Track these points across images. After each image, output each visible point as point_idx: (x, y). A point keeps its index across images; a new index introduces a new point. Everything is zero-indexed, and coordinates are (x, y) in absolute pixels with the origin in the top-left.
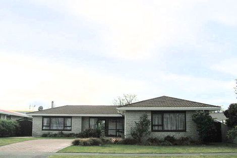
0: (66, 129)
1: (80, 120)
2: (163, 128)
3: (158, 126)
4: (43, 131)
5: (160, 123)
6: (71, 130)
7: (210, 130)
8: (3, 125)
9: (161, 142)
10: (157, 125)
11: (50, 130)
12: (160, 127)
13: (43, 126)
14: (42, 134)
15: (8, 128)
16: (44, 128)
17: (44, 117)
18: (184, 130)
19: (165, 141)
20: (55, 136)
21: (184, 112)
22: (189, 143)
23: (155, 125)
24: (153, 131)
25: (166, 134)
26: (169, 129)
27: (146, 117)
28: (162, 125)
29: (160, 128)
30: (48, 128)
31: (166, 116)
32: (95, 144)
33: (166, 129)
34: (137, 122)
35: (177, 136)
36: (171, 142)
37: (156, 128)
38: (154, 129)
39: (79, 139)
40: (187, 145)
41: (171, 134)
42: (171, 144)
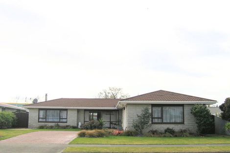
0: (61, 120)
1: (76, 112)
2: (162, 121)
3: (158, 118)
4: (40, 123)
5: (160, 116)
6: (66, 122)
7: (208, 122)
8: (2, 117)
9: (161, 133)
10: (156, 118)
11: (46, 122)
12: (160, 119)
13: (39, 118)
14: (38, 126)
15: (7, 120)
16: (40, 120)
17: (40, 109)
18: (183, 123)
19: (165, 133)
20: (51, 128)
21: (182, 105)
22: (188, 135)
23: (155, 118)
24: (153, 123)
25: (165, 127)
26: (168, 121)
27: (147, 109)
28: (162, 118)
29: (160, 121)
30: (44, 120)
31: (165, 109)
32: (101, 135)
33: (165, 121)
34: (139, 115)
35: (177, 128)
36: (171, 134)
37: (156, 121)
38: (154, 121)
39: (84, 131)
40: (187, 136)
41: (171, 127)
42: (171, 135)
